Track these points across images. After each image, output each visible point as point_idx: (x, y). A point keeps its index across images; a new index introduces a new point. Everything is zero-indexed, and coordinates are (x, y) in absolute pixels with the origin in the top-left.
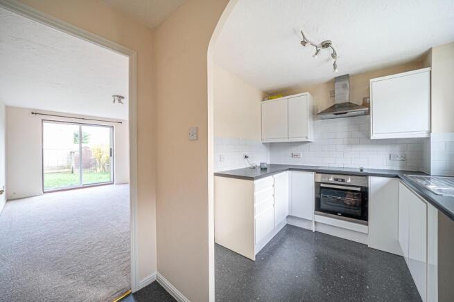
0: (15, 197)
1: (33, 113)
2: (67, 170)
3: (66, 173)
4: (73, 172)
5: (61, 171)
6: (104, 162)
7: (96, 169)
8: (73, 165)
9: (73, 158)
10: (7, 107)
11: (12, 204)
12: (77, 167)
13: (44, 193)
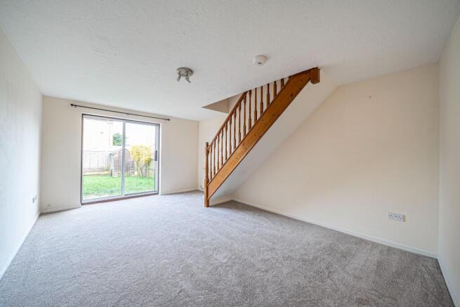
0: (49, 210)
1: (72, 105)
2: (106, 173)
3: (105, 175)
4: (111, 174)
5: (100, 173)
6: (143, 165)
7: (133, 173)
8: (112, 167)
9: (113, 161)
10: (44, 97)
11: (45, 219)
12: (116, 169)
13: (82, 204)
